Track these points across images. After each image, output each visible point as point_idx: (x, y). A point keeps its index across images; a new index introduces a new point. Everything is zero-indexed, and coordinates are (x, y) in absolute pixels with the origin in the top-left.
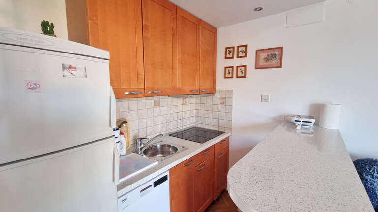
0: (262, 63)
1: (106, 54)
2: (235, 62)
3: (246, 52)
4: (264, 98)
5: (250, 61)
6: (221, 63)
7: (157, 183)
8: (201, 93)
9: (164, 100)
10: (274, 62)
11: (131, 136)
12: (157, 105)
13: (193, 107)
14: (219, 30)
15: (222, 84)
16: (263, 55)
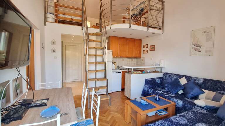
0: (151, 49)
1: (112, 51)
2: (145, 49)
3: (148, 46)
4: (151, 59)
5: (148, 49)
6: (143, 49)
7: (119, 72)
8: (135, 57)
9: (125, 59)
10: (153, 49)
11: (117, 66)
12: (123, 60)
13: (136, 62)
14: (142, 40)
15: (143, 55)
16: (151, 47)
